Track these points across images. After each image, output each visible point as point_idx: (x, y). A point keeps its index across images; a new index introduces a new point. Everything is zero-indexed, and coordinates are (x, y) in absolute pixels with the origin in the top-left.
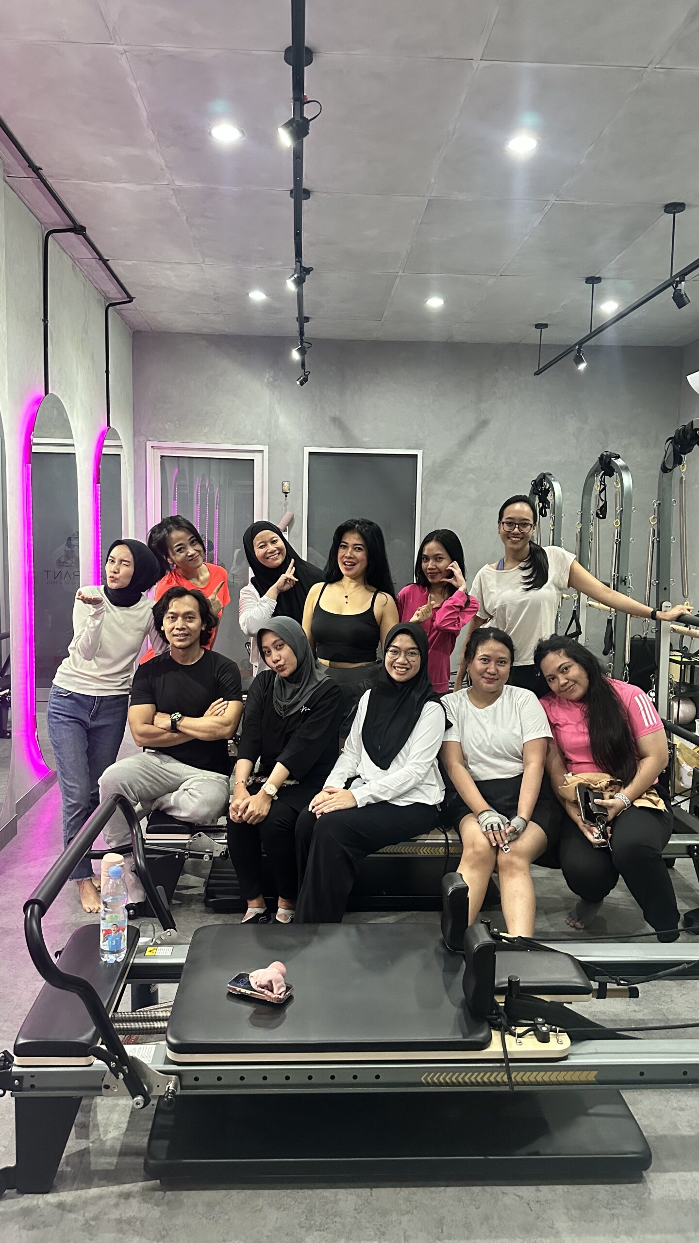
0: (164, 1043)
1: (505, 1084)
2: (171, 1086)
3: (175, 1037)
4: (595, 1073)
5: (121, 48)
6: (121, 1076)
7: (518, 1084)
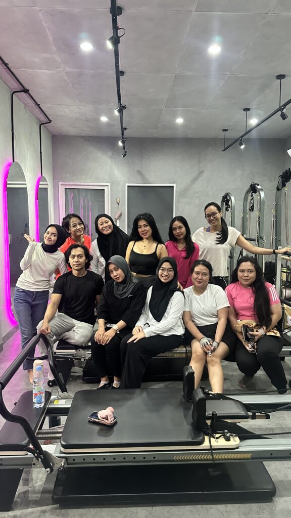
0: (60, 443)
1: (211, 460)
2: (63, 463)
3: (64, 441)
4: (251, 454)
5: (39, 9)
6: (40, 460)
7: (217, 460)
